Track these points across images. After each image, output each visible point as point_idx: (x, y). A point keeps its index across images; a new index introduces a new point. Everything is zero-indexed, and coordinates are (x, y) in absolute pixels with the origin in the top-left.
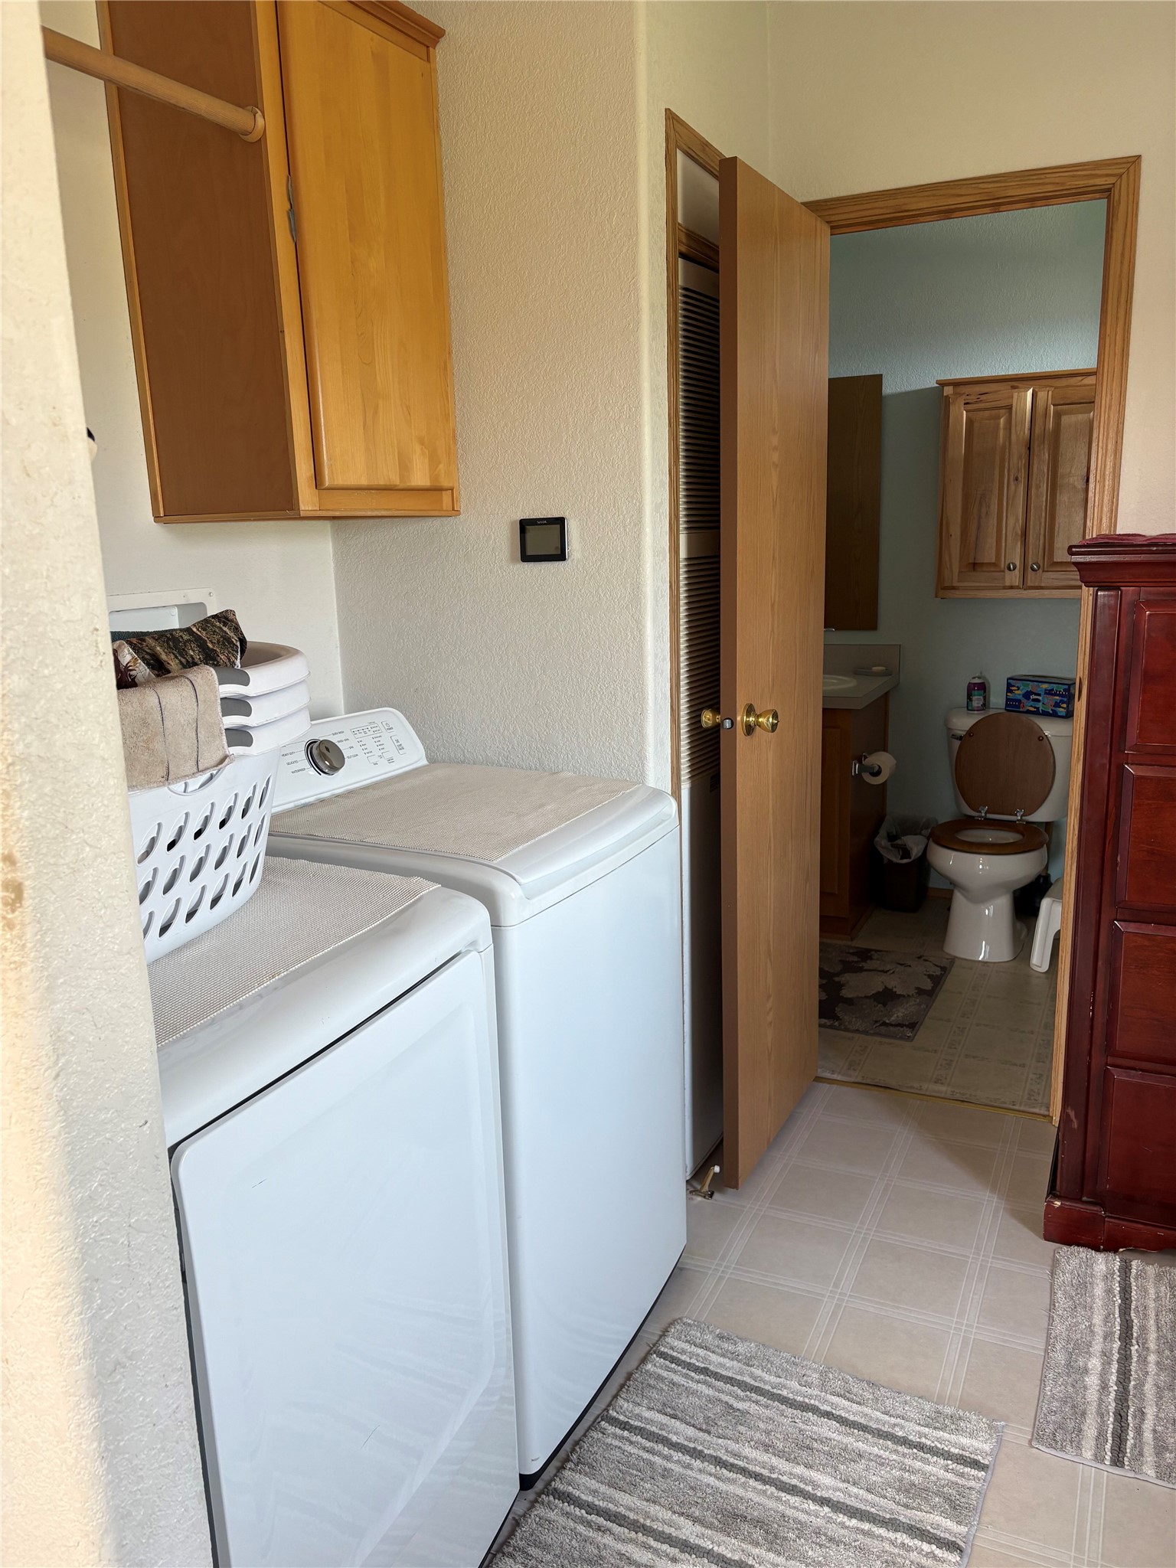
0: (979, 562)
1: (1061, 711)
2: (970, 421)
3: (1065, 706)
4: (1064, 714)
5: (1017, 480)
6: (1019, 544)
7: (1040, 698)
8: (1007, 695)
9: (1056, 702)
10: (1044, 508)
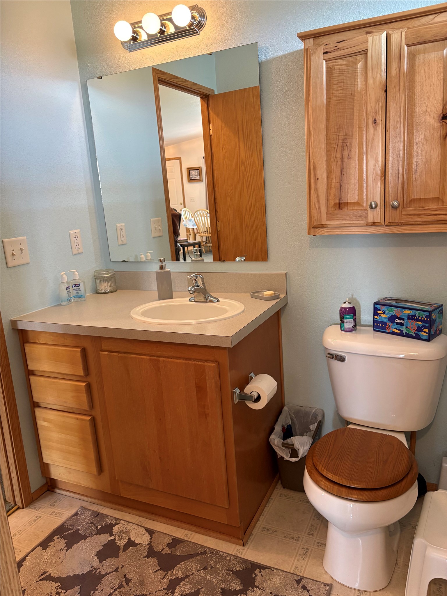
0: (344, 202)
1: (424, 335)
2: (329, 71)
3: (427, 330)
4: (426, 338)
5: (375, 123)
6: (379, 184)
7: (404, 322)
8: (374, 318)
9: (418, 327)
10: (401, 147)
